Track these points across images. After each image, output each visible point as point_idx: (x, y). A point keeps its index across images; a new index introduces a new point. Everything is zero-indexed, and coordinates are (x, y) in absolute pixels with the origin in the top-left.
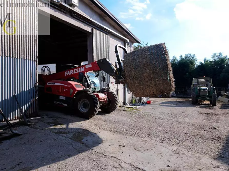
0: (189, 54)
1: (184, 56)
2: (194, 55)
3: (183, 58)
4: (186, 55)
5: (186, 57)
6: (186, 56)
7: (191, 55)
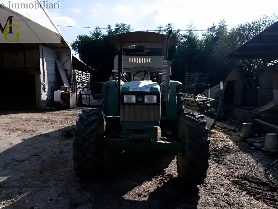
0: (121, 24)
1: (113, 27)
2: (129, 26)
3: (113, 30)
4: (117, 26)
5: (117, 30)
6: (117, 28)
7: (125, 26)
